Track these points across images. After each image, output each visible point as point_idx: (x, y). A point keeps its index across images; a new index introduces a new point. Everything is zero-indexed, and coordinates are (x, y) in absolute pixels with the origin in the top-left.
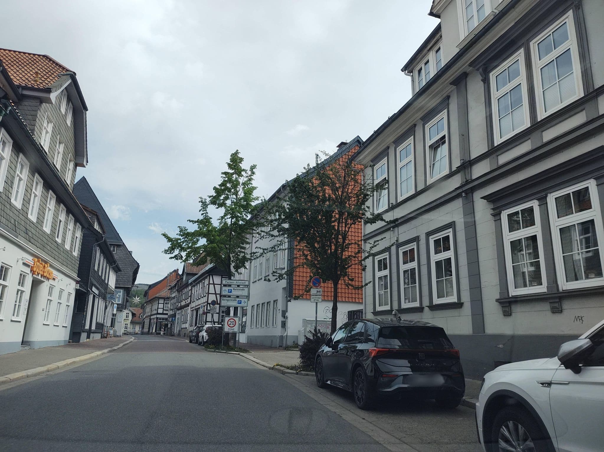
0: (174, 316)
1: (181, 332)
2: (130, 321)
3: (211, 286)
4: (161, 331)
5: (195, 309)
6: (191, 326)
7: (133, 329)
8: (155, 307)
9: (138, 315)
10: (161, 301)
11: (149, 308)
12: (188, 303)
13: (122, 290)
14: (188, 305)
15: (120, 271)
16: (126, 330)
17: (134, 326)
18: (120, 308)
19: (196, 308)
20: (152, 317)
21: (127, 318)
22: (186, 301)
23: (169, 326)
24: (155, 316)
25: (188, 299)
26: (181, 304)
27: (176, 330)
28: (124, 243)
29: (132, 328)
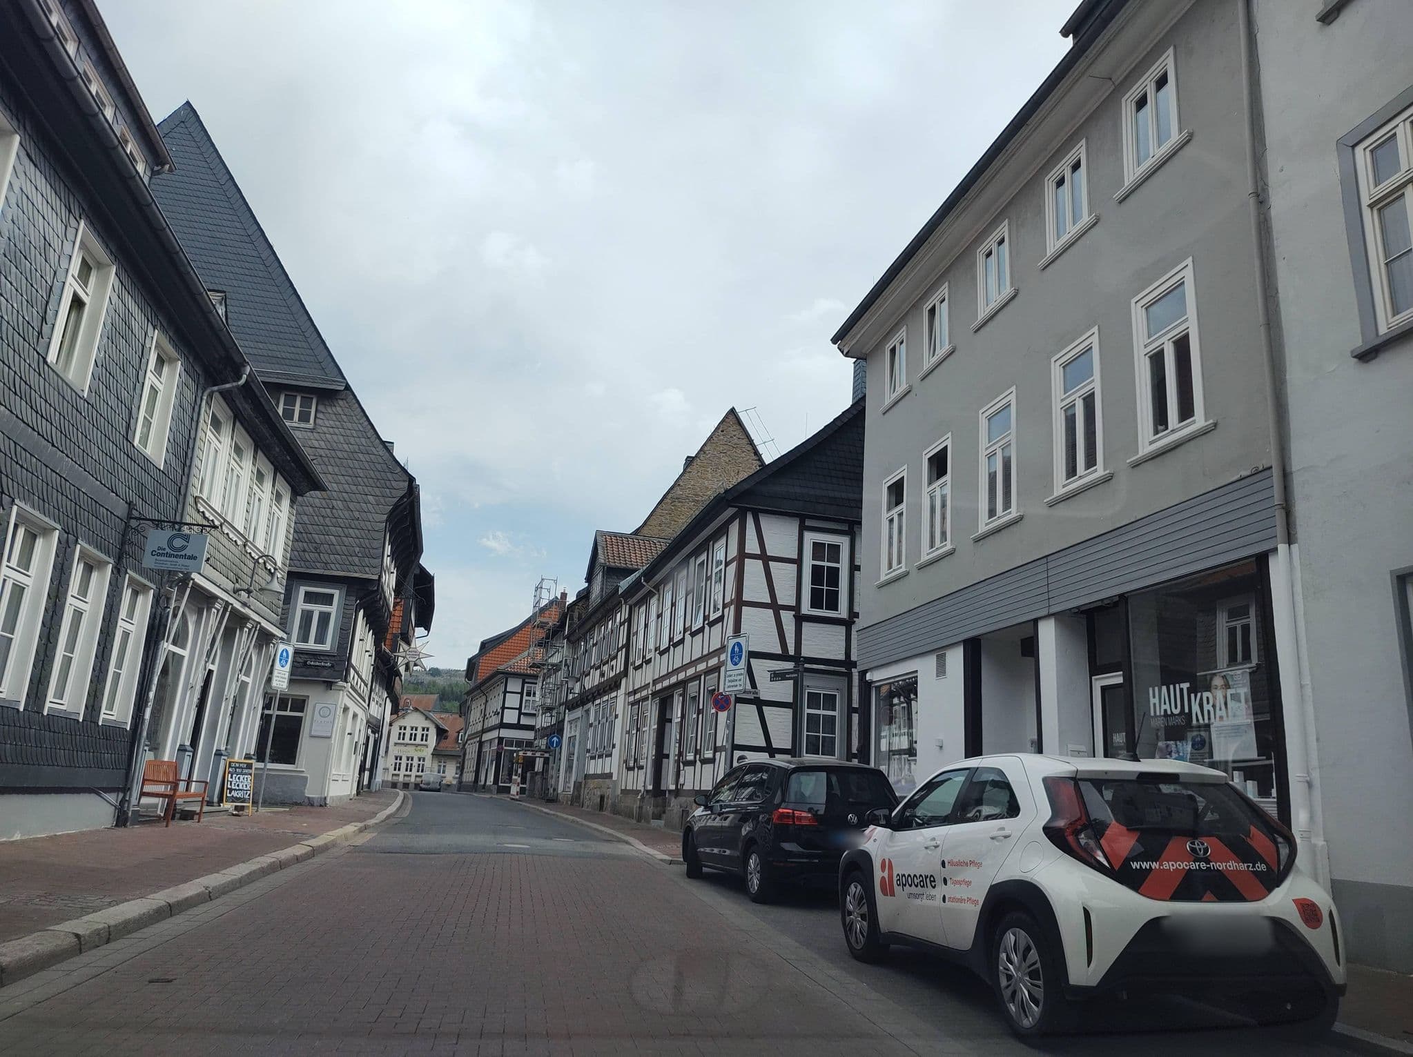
0: (558, 729)
1: (584, 792)
2: (431, 749)
3: (754, 569)
4: (510, 780)
5: (654, 694)
6: (629, 769)
7: (439, 772)
8: (495, 704)
9: (452, 734)
10: (514, 686)
11: (479, 709)
12: (612, 674)
13: (336, 593)
14: (614, 684)
15: (317, 486)
16: (420, 773)
17: (442, 764)
18: (325, 672)
19: (659, 687)
20: (486, 737)
21: (424, 742)
22: (605, 668)
23: (539, 765)
24: (494, 734)
25: (616, 657)
26: (583, 686)
27: (563, 783)
28: (348, 387)
29: (436, 769)
